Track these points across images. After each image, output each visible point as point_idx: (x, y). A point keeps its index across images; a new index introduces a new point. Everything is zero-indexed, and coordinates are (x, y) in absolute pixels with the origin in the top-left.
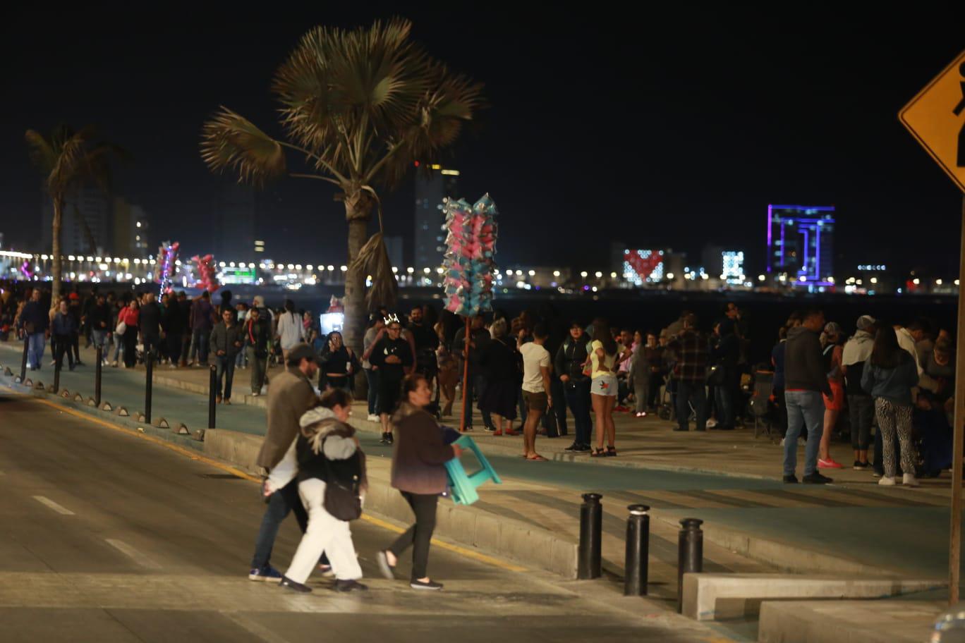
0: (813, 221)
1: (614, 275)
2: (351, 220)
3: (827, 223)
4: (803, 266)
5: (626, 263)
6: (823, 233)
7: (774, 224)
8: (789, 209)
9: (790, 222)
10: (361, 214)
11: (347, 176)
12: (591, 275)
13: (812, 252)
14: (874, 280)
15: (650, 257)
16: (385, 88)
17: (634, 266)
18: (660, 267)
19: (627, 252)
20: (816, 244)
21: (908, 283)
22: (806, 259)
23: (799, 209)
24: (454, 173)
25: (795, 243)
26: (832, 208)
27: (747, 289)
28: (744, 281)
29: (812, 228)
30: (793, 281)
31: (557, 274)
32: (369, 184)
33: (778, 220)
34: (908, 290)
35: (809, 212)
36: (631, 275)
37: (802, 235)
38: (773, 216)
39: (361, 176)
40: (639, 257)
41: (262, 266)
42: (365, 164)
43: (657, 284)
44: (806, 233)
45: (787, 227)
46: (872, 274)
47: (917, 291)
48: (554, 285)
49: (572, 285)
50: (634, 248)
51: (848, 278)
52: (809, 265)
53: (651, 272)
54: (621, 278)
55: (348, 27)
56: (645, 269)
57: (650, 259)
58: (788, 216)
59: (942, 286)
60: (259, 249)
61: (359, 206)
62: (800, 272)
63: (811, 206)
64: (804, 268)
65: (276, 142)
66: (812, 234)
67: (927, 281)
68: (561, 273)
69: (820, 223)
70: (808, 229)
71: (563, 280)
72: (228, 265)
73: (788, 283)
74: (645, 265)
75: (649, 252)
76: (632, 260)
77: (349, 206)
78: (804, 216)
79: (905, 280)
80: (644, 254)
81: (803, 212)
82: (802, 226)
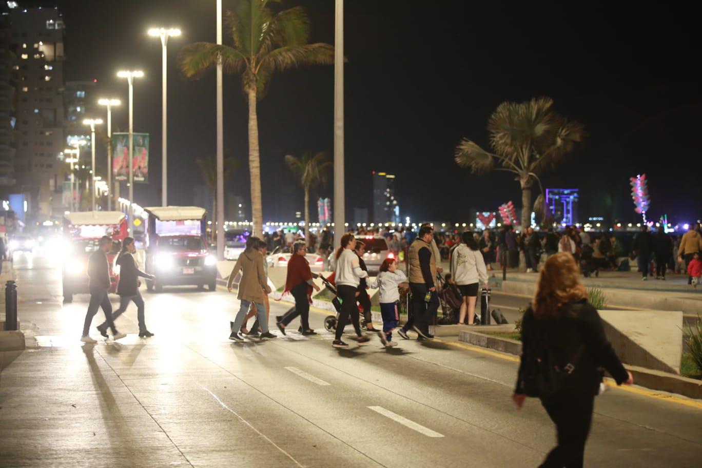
0: (569, 196)
1: (471, 225)
2: (524, 189)
3: (575, 197)
4: (563, 218)
5: (477, 219)
6: (573, 202)
7: (549, 198)
8: (556, 191)
9: (557, 197)
10: (529, 186)
11: (521, 169)
12: (461, 225)
13: (568, 212)
14: (598, 225)
15: (489, 216)
16: (540, 129)
17: (482, 220)
18: (494, 221)
19: (478, 213)
20: (570, 208)
21: (615, 226)
22: (565, 215)
23: (561, 190)
24: (392, 176)
25: (560, 208)
26: (577, 190)
27: (537, 231)
28: (536, 227)
29: (568, 200)
30: (559, 226)
31: (444, 225)
32: (532, 172)
33: (551, 196)
34: (615, 229)
35: (566, 192)
36: (480, 225)
37: (563, 203)
38: (549, 194)
39: (528, 169)
40: (483, 216)
41: (300, 224)
42: (530, 162)
43: (493, 229)
44: (565, 202)
45: (556, 200)
46: (598, 221)
47: (620, 230)
48: (442, 230)
49: (451, 231)
50: (481, 212)
51: (586, 224)
52: (567, 218)
53: (490, 223)
54: (475, 226)
55: (519, 102)
56: (486, 221)
57: (489, 217)
58: (555, 194)
59: (632, 227)
60: (298, 216)
61: (527, 182)
62: (562, 222)
63: (567, 188)
64: (564, 220)
65: (489, 154)
66: (568, 203)
67: (624, 225)
68: (446, 224)
69: (572, 197)
70: (566, 200)
71: (447, 228)
72: (283, 224)
73: (557, 227)
74: (487, 220)
75: (488, 213)
76: (480, 217)
77: (523, 183)
78: (563, 194)
79: (613, 225)
80: (486, 214)
81: (563, 192)
82: (563, 199)
